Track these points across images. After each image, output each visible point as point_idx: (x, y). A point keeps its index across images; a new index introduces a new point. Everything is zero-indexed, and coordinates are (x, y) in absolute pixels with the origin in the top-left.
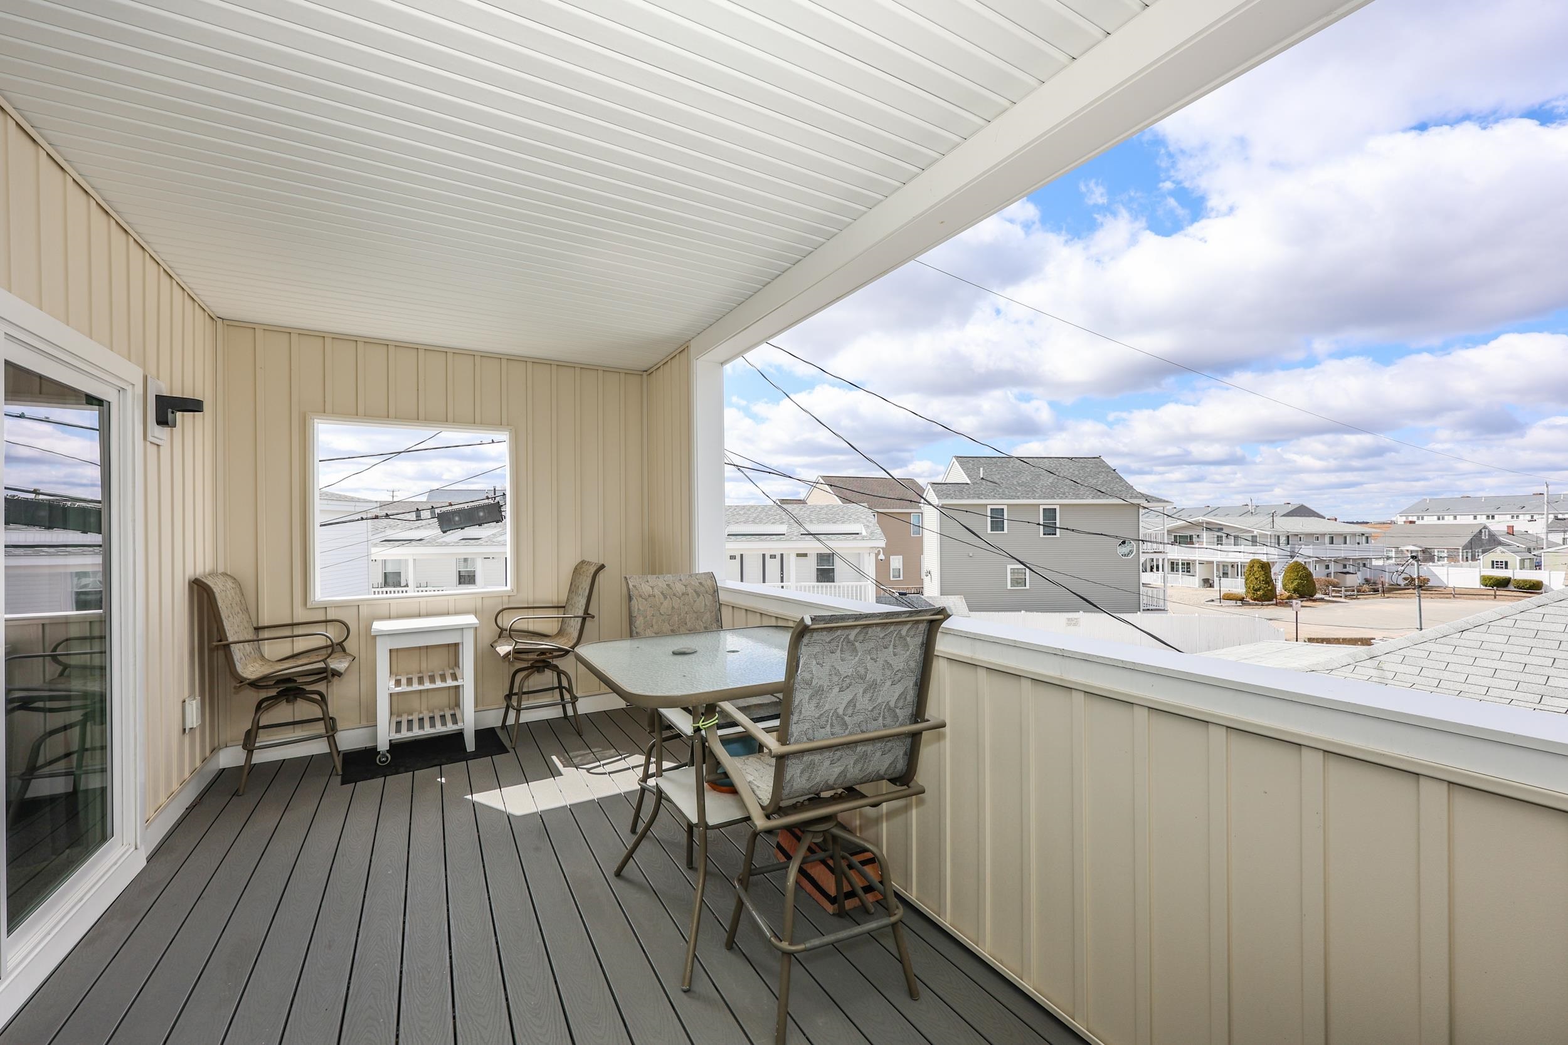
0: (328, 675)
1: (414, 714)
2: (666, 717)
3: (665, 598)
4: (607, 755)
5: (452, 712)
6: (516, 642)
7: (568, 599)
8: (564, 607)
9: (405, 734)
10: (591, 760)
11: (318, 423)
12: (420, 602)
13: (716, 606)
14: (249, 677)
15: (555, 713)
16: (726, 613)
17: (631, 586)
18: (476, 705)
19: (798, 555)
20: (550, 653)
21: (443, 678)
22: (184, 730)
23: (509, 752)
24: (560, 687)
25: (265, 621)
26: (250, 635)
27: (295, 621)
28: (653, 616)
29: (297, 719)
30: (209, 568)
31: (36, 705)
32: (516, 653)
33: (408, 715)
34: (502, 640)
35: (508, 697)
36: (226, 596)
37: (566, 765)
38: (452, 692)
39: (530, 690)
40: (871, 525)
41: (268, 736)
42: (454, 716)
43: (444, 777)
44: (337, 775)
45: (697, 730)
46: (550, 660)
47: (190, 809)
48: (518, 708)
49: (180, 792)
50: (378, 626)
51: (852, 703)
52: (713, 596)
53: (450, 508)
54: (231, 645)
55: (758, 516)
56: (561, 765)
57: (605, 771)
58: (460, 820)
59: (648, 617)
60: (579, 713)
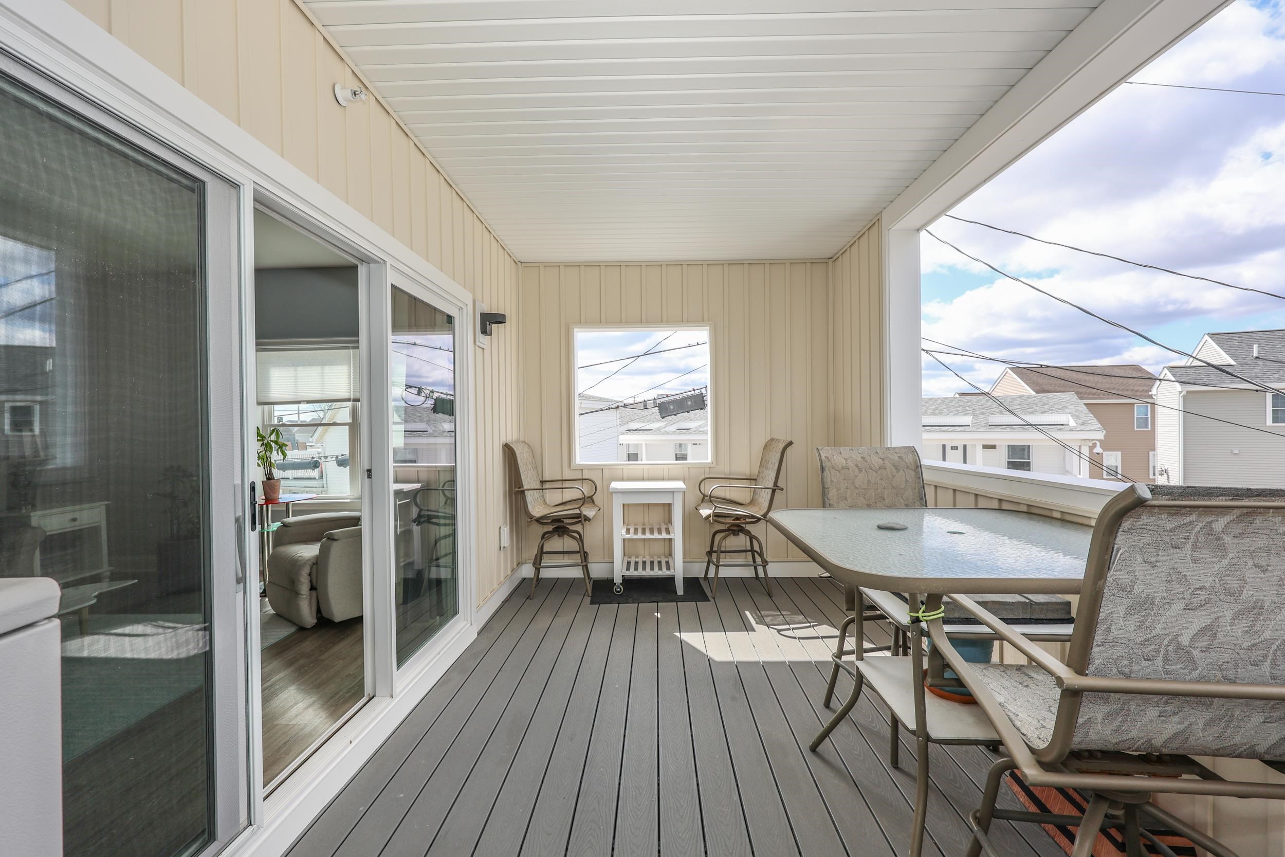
0: (580, 519)
1: (640, 557)
2: (866, 595)
3: (860, 471)
4: (796, 620)
5: (667, 560)
6: (716, 507)
7: (759, 473)
8: (756, 480)
9: (632, 573)
10: (781, 622)
11: (577, 332)
12: (643, 469)
13: (920, 483)
14: (536, 515)
15: (748, 573)
16: (930, 493)
17: (823, 458)
18: (684, 557)
19: (985, 447)
20: (744, 520)
21: (660, 532)
22: (500, 547)
23: (709, 601)
24: (752, 551)
25: (547, 477)
26: (538, 486)
27: (564, 478)
28: (847, 488)
29: (566, 550)
30: (515, 437)
31: (434, 520)
32: (715, 516)
33: (636, 557)
34: (704, 504)
35: (710, 553)
36: (523, 457)
37: (759, 622)
38: (667, 543)
39: (727, 550)
40: (1081, 415)
41: (549, 559)
42: (667, 563)
43: (661, 612)
44: (589, 596)
45: (916, 621)
46: (744, 526)
47: (505, 602)
48: (717, 564)
49: (498, 590)
50: (615, 485)
51: (1209, 631)
52: (916, 473)
53: (666, 399)
54: (526, 491)
55: (938, 408)
56: (754, 621)
57: (795, 636)
58: (669, 653)
59: (842, 490)
60: (769, 576)
